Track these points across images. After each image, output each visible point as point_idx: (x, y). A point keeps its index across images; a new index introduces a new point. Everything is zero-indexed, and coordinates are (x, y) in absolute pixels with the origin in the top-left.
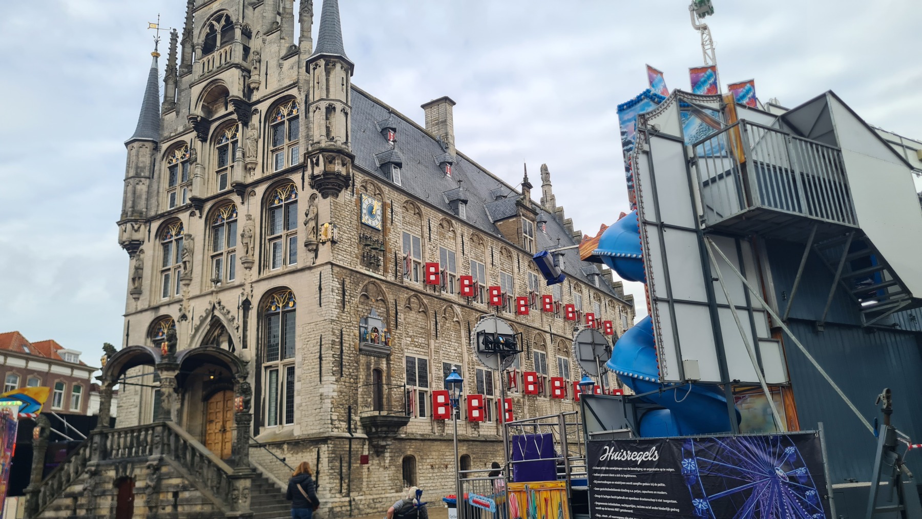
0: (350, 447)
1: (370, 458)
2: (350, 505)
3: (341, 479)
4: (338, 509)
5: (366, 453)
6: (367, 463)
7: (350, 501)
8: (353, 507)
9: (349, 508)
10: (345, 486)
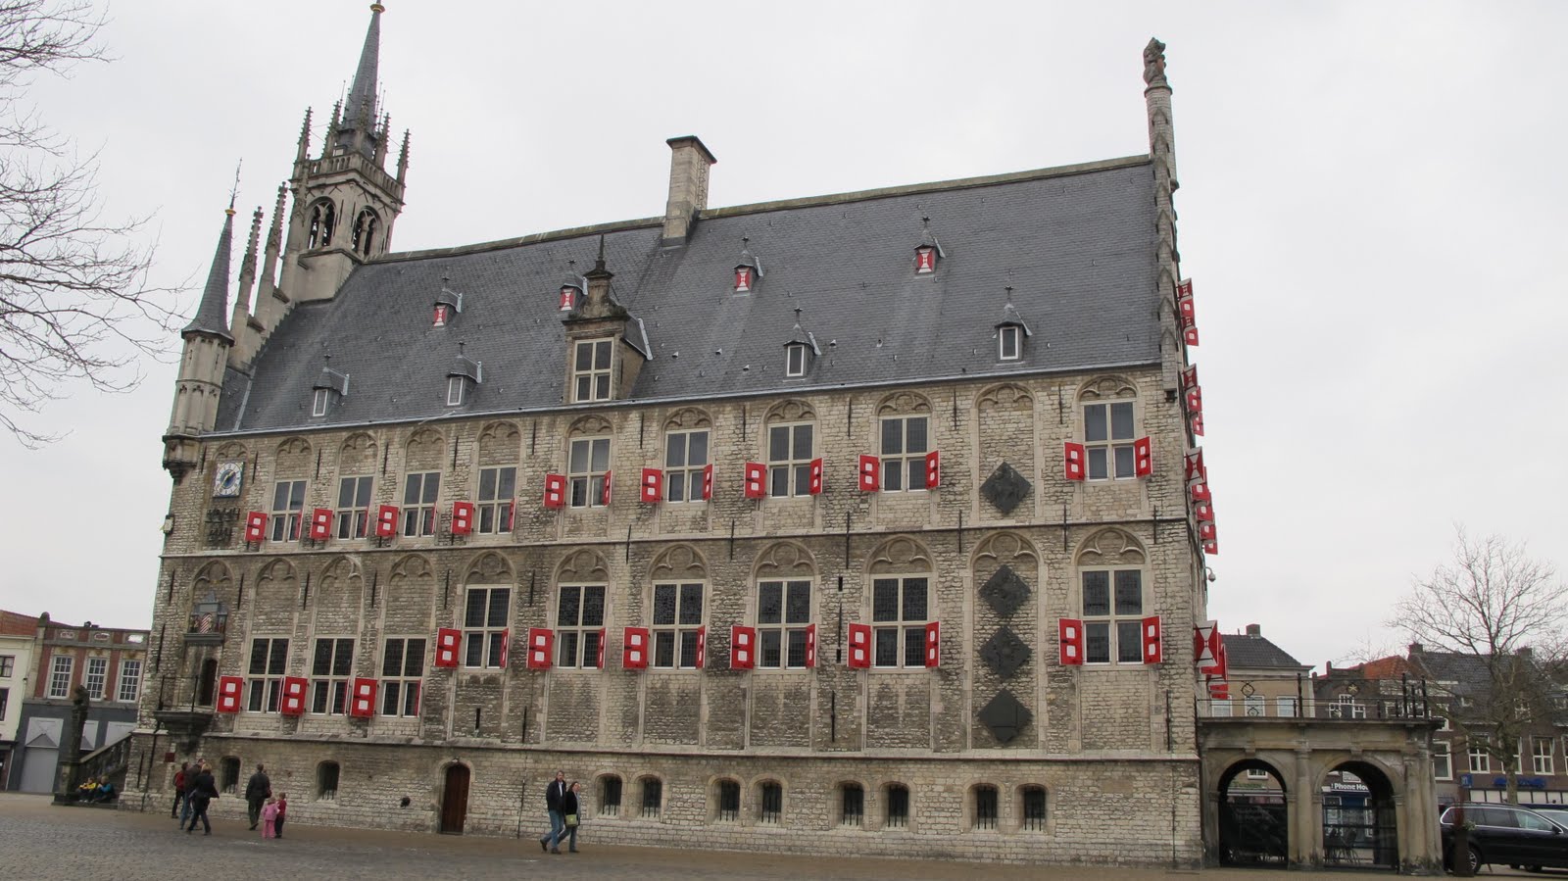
0: (155, 744)
1: (177, 755)
2: (143, 801)
3: (139, 774)
4: (130, 803)
5: (173, 750)
6: (173, 761)
7: (144, 797)
8: (146, 803)
9: (141, 803)
10: (144, 781)
